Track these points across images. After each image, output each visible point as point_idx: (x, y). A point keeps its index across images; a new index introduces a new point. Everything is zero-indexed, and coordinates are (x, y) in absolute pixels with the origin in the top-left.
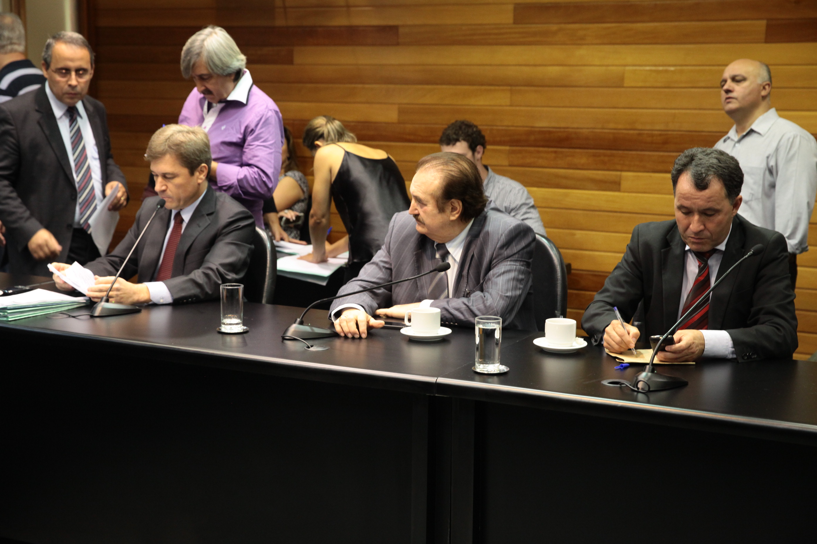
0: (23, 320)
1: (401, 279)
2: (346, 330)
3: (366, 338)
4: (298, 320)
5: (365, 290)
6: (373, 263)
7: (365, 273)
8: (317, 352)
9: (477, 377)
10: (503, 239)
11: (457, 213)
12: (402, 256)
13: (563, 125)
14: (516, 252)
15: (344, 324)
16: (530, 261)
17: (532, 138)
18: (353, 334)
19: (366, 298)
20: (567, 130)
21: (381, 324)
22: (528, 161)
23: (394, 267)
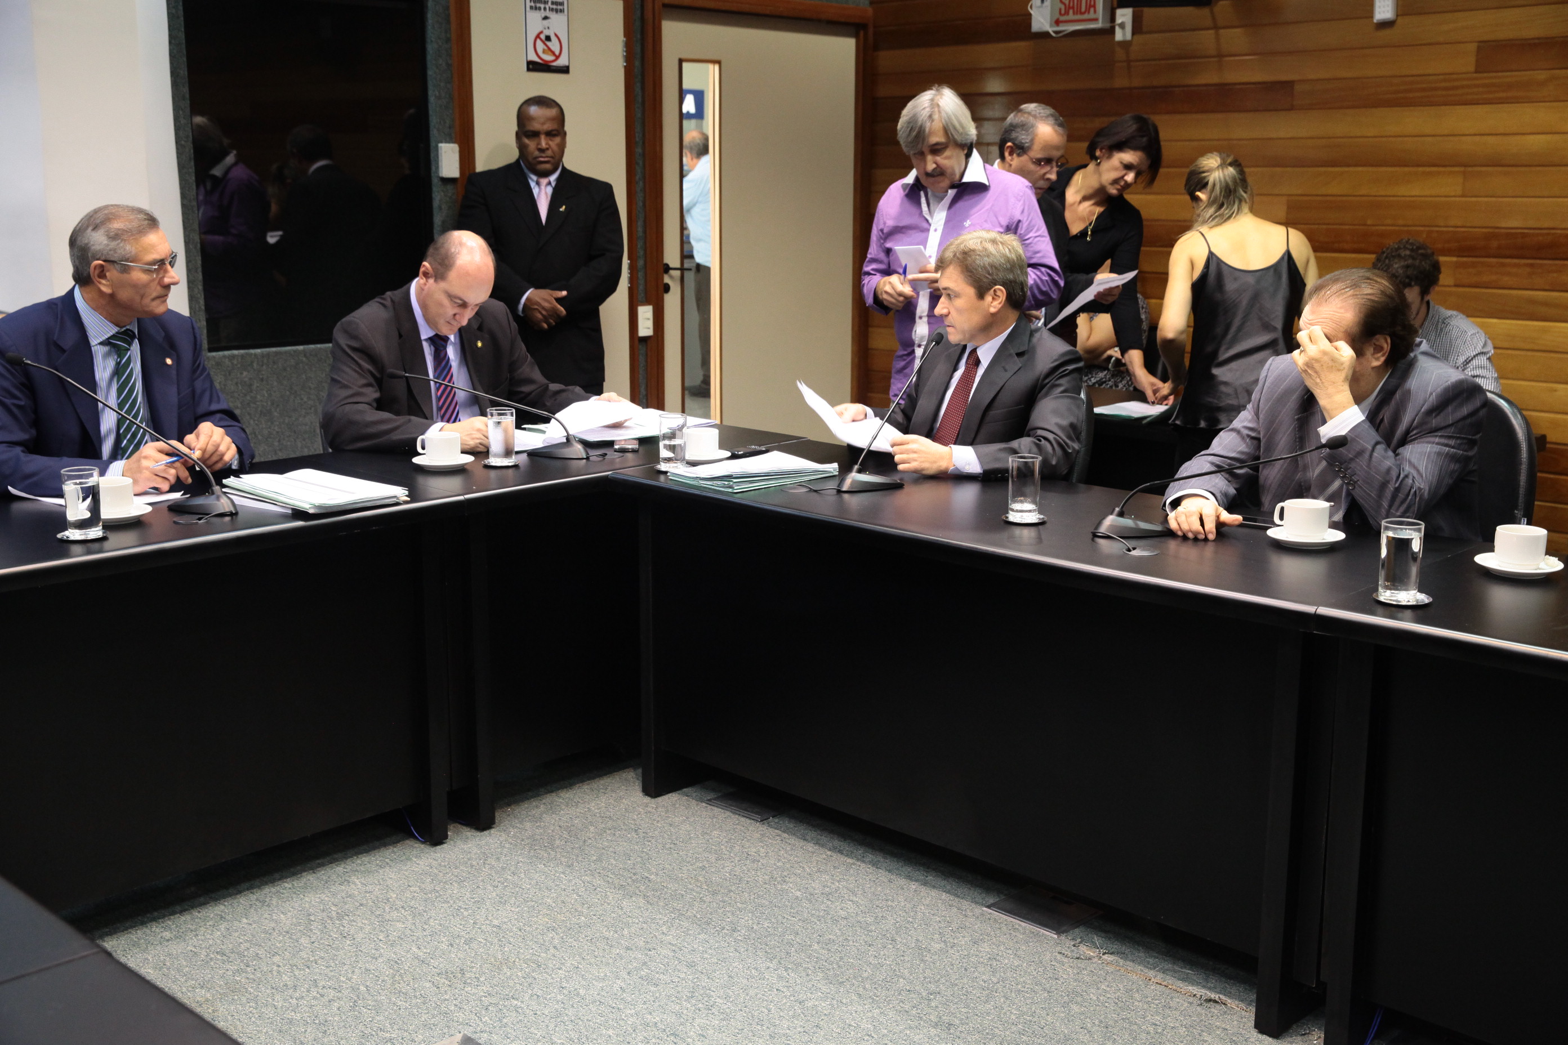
0: (752, 492)
1: (1271, 457)
2: (1185, 527)
3: (1214, 541)
4: (1117, 509)
5: (1219, 469)
6: (1232, 430)
7: (1220, 444)
8: (1141, 558)
9: (1380, 609)
10: (1432, 400)
11: (1383, 355)
12: (1277, 421)
13: (1546, 224)
14: (1451, 422)
15: (1182, 519)
16: (1478, 437)
17: (1495, 244)
18: (1196, 535)
19: (1220, 482)
20: (1553, 231)
21: (1237, 520)
22: (1485, 278)
23: (1264, 436)
